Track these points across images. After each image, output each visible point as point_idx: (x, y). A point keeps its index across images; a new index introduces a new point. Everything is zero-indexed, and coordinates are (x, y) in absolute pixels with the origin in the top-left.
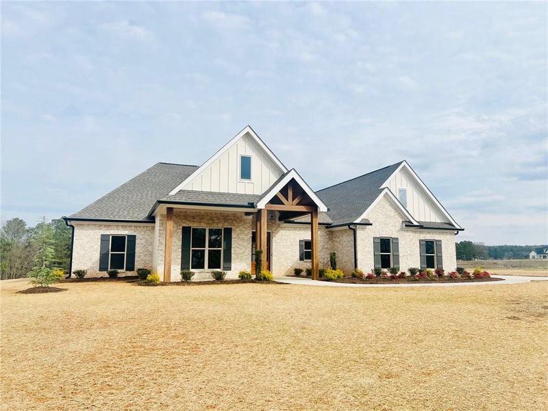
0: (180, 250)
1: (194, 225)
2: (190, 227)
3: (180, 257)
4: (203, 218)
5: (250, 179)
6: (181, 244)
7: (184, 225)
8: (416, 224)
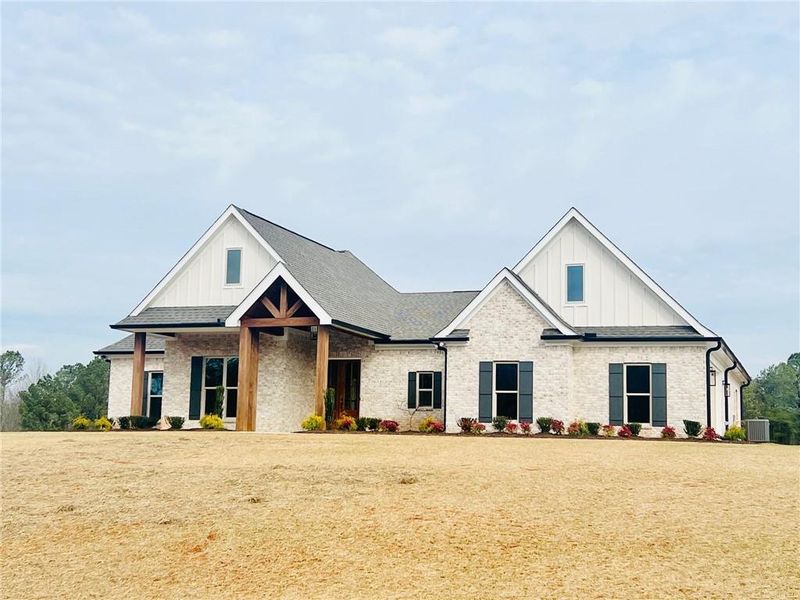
0: (189, 390)
1: (208, 354)
2: (202, 357)
3: (189, 400)
4: (219, 344)
5: (238, 282)
6: (189, 381)
7: (195, 355)
8: (566, 332)
